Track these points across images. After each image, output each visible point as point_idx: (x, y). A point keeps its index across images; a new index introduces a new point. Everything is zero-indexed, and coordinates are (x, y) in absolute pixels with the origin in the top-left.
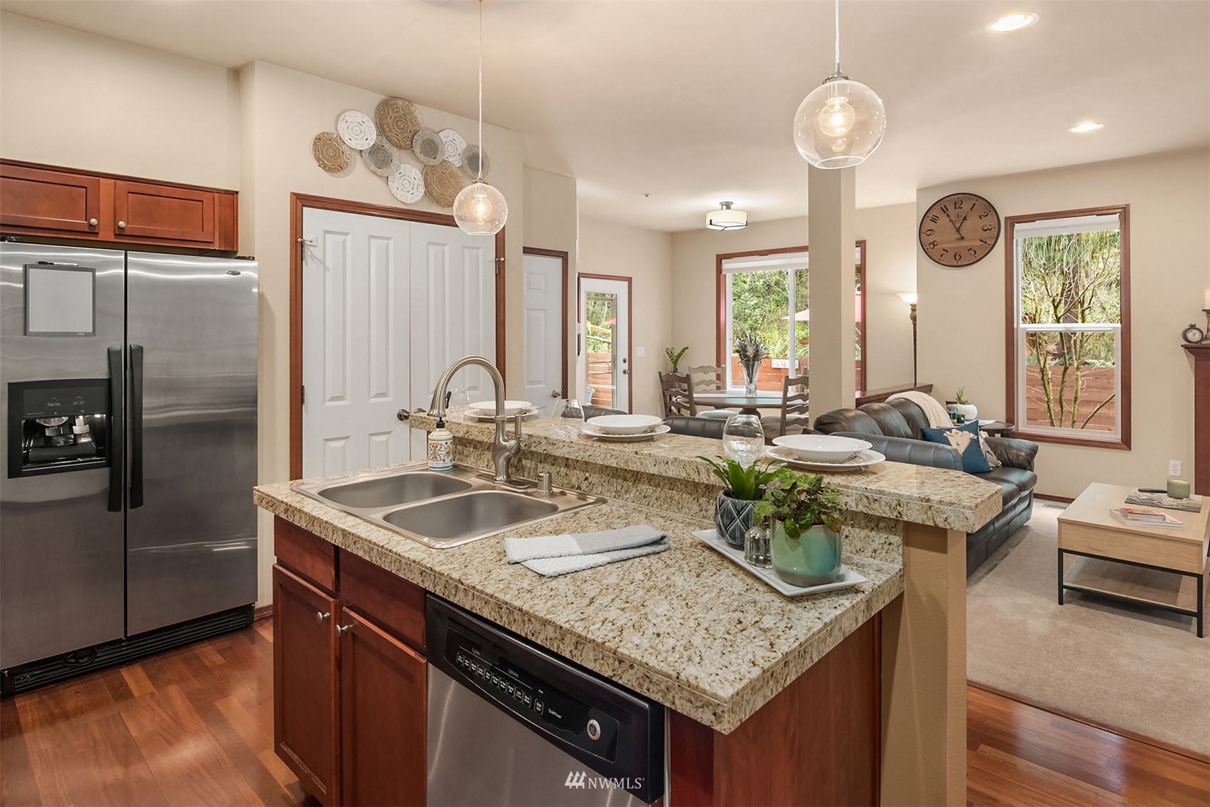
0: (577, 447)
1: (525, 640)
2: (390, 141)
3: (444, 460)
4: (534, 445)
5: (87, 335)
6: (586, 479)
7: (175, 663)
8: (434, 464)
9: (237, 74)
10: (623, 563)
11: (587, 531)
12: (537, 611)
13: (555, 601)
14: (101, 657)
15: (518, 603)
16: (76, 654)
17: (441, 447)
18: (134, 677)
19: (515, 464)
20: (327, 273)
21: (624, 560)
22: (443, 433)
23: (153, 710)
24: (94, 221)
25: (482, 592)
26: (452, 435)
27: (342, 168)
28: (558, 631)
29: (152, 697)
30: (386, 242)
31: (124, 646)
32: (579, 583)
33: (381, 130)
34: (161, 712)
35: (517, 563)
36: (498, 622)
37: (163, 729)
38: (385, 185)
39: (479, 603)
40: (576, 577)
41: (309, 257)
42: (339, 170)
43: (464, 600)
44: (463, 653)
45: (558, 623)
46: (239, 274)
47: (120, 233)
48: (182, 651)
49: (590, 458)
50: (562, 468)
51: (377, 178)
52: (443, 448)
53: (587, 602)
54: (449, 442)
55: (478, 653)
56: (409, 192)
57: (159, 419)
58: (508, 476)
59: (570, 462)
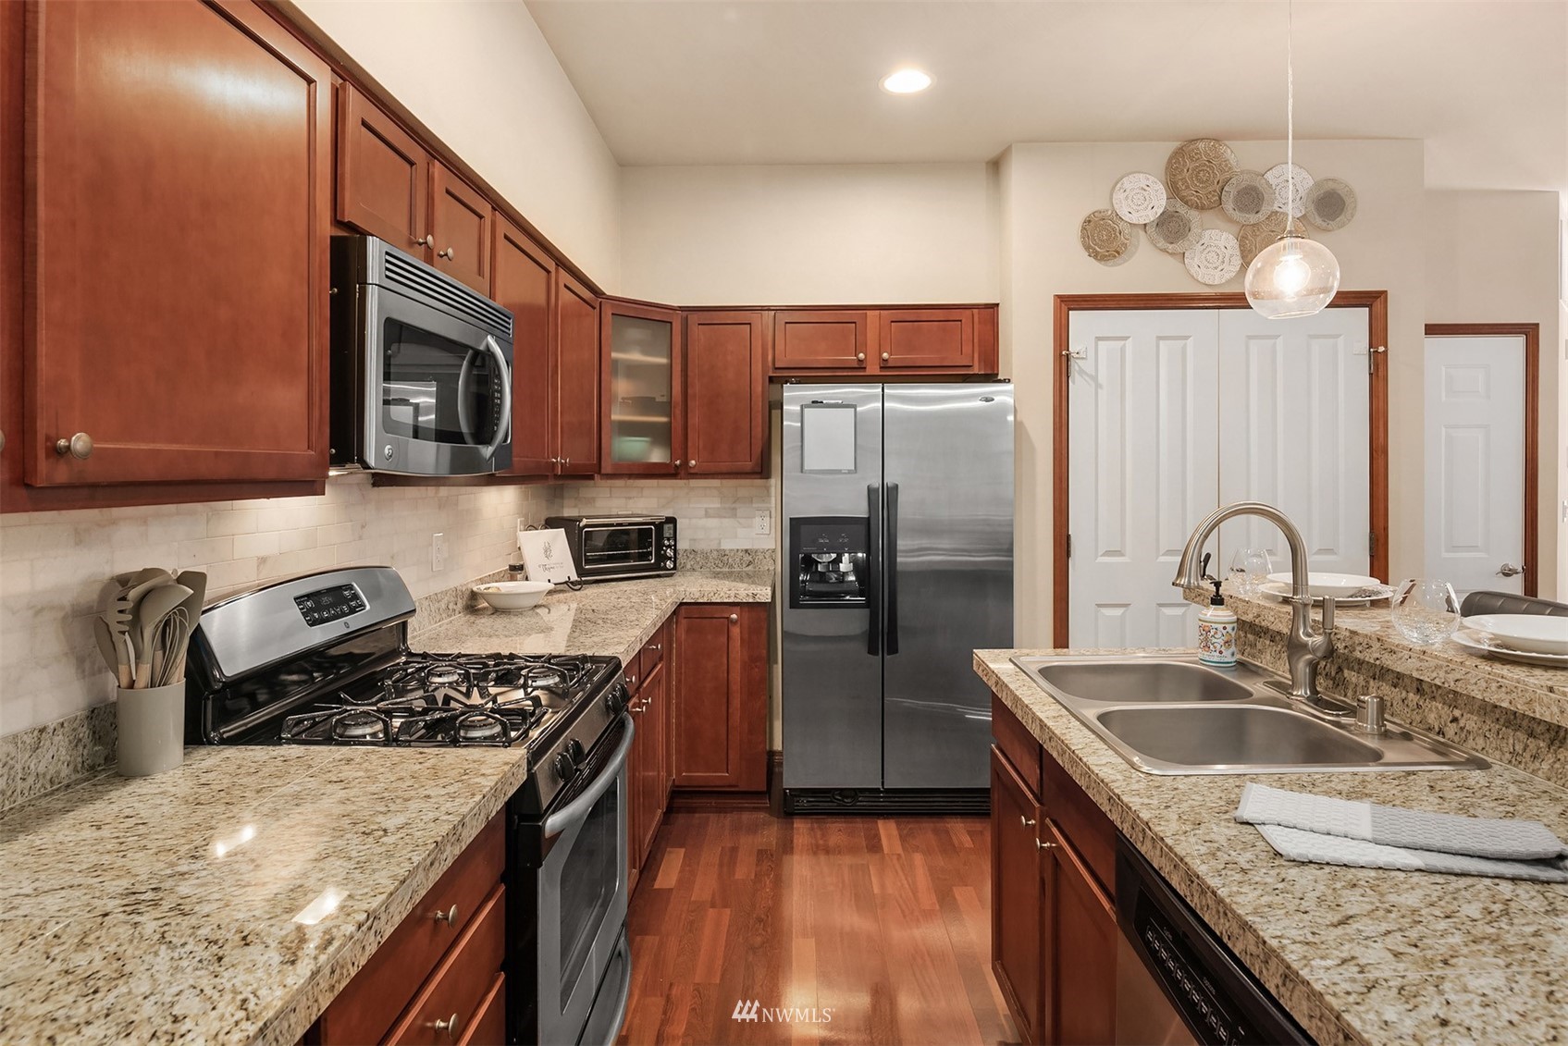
0: (1433, 663)
1: (1219, 940)
2: (1186, 203)
3: (1221, 652)
4: (1360, 648)
5: (850, 472)
6: (1455, 720)
7: (926, 831)
8: (1206, 656)
9: (996, 166)
10: (1453, 878)
11: (1411, 807)
12: (1235, 903)
13: (1278, 899)
14: (861, 801)
15: (1213, 882)
16: (843, 792)
17: (1216, 633)
18: (887, 830)
19: (1333, 674)
20: (1100, 391)
21: (1456, 875)
22: (1220, 613)
23: (897, 873)
24: (861, 356)
25: (1170, 849)
26: (1235, 617)
27: (1118, 253)
28: (1260, 945)
29: (898, 859)
30: (1181, 343)
31: (882, 797)
32: (1338, 885)
33: (1173, 189)
34: (903, 878)
35: (1248, 823)
36: (1188, 900)
37: (901, 897)
38: (1182, 265)
39: (1168, 864)
40: (1340, 874)
41: (1076, 374)
42: (1115, 256)
43: (1152, 854)
44: (1154, 930)
45: (1261, 933)
46: (993, 400)
47: (885, 365)
48: (934, 820)
49: (1459, 684)
50: (1411, 695)
51: (1169, 257)
52: (1219, 635)
53: (1335, 920)
54: (1229, 627)
55: (1170, 936)
56: (1216, 268)
57: (913, 563)
58: (1314, 691)
59: (1425, 687)
